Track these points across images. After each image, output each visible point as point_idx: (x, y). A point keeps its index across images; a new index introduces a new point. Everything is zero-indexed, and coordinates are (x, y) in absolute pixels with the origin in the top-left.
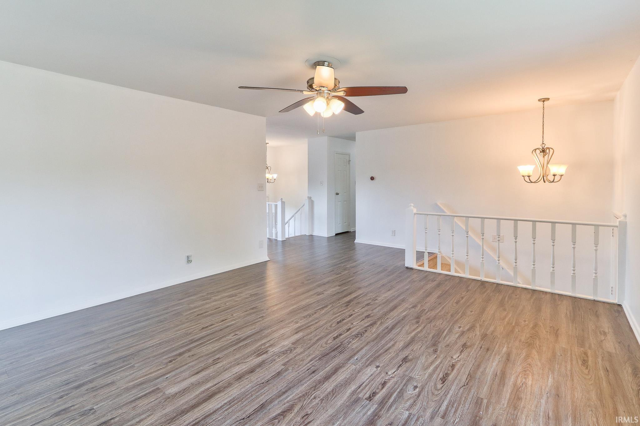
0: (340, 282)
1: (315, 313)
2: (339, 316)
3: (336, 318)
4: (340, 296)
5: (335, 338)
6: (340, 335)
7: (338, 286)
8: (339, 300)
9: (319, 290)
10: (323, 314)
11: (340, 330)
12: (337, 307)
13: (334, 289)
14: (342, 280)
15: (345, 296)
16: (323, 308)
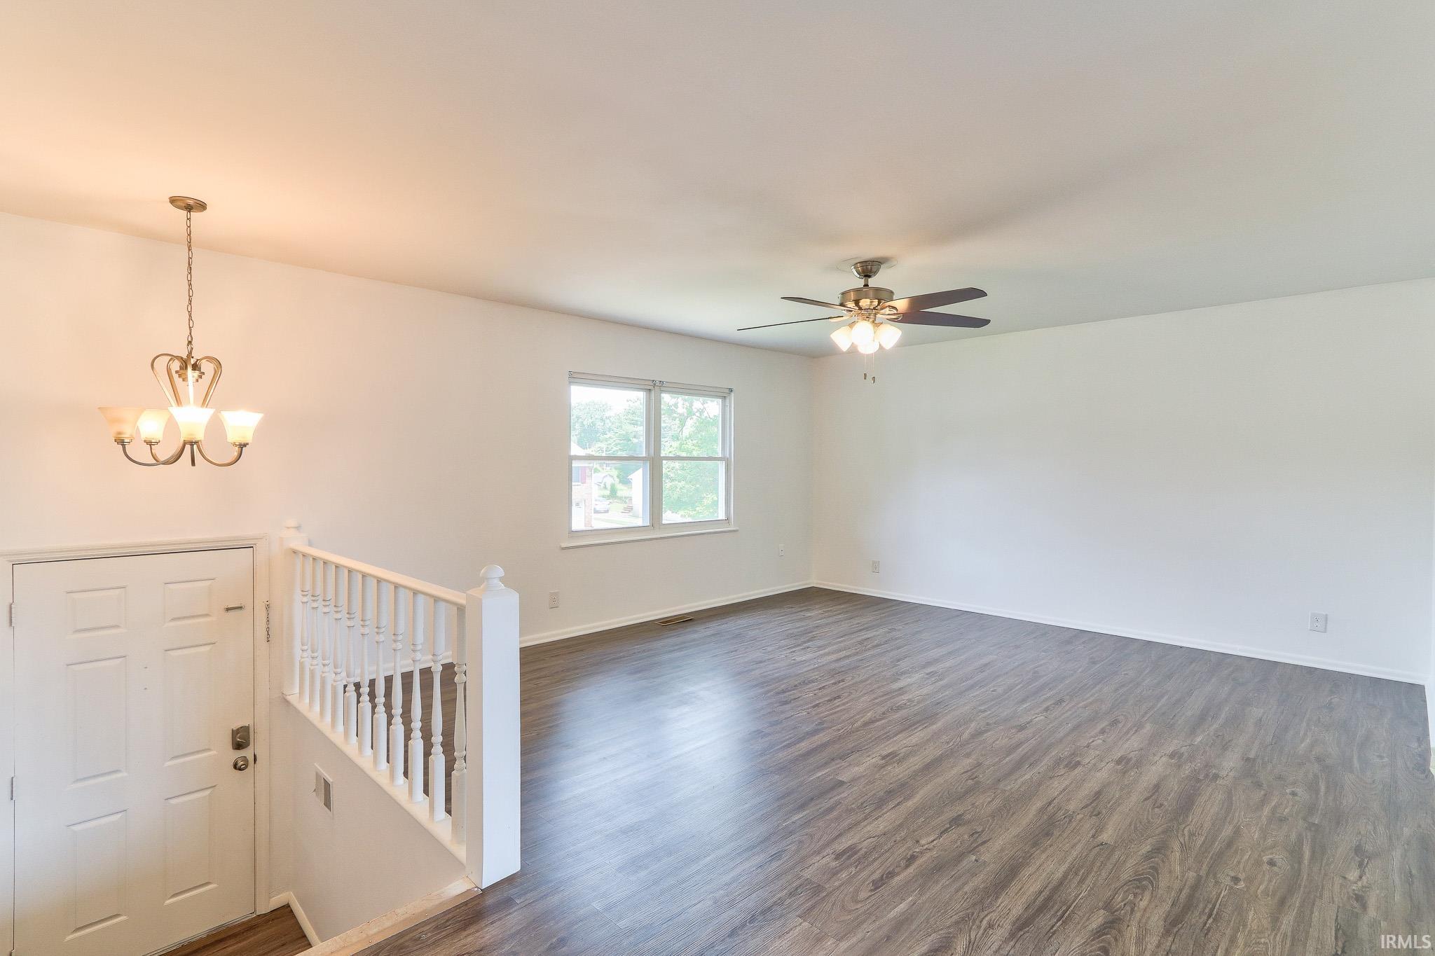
0: (838, 803)
1: (884, 713)
2: (838, 706)
3: (844, 704)
4: (837, 746)
5: (843, 681)
6: (835, 684)
7: (841, 783)
8: (840, 737)
9: (898, 772)
10: (868, 712)
11: (834, 688)
12: (843, 721)
13: (856, 770)
14: (831, 809)
15: (824, 746)
16: (872, 722)
